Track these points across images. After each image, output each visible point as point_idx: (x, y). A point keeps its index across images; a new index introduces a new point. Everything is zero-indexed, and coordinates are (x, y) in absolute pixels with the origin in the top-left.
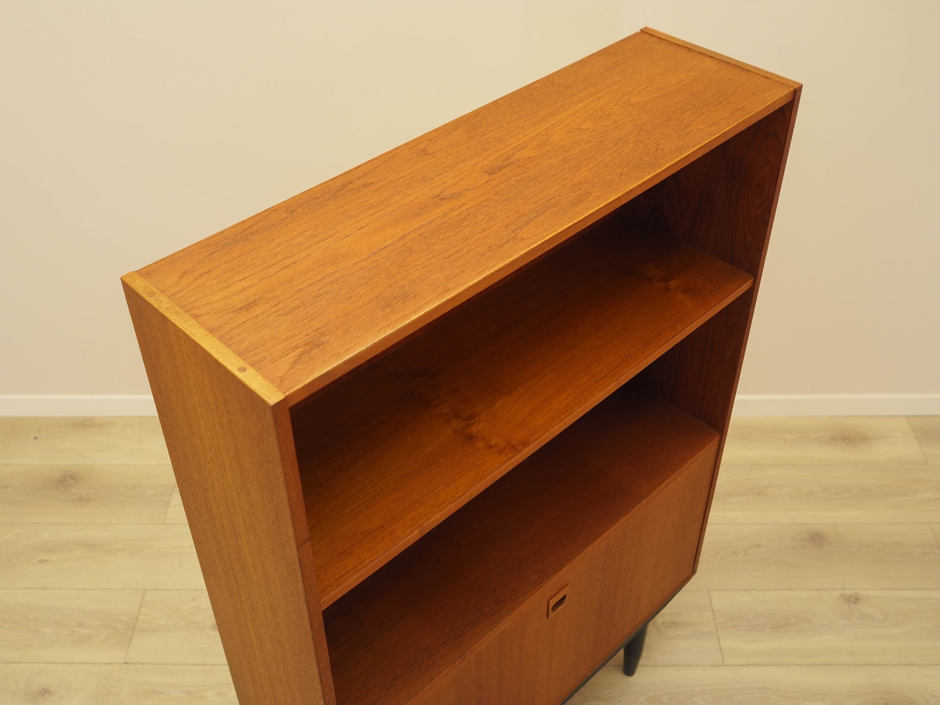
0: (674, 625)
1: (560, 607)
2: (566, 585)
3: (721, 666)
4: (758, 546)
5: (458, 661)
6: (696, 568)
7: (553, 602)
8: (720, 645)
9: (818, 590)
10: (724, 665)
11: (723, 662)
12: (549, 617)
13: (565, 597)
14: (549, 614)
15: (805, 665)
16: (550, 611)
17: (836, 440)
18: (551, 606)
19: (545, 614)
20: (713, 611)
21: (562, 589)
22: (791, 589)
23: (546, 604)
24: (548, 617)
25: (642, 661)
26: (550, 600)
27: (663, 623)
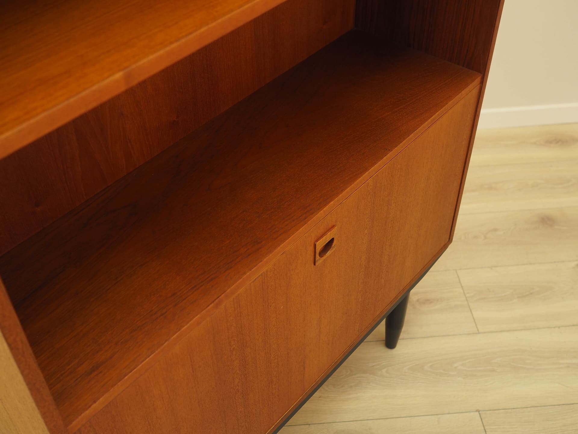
0: (427, 301)
1: (329, 253)
2: (333, 227)
3: (476, 333)
4: (495, 230)
5: (211, 306)
6: (453, 236)
7: (320, 245)
8: (472, 315)
9: (555, 262)
10: (479, 333)
11: (478, 330)
12: (317, 264)
13: (332, 240)
14: (317, 259)
15: (554, 327)
16: (317, 256)
17: (550, 142)
18: (319, 248)
19: (312, 259)
20: (462, 287)
21: (329, 230)
22: (531, 264)
23: (312, 248)
24: (315, 264)
25: (402, 335)
26: (317, 241)
27: (418, 300)
